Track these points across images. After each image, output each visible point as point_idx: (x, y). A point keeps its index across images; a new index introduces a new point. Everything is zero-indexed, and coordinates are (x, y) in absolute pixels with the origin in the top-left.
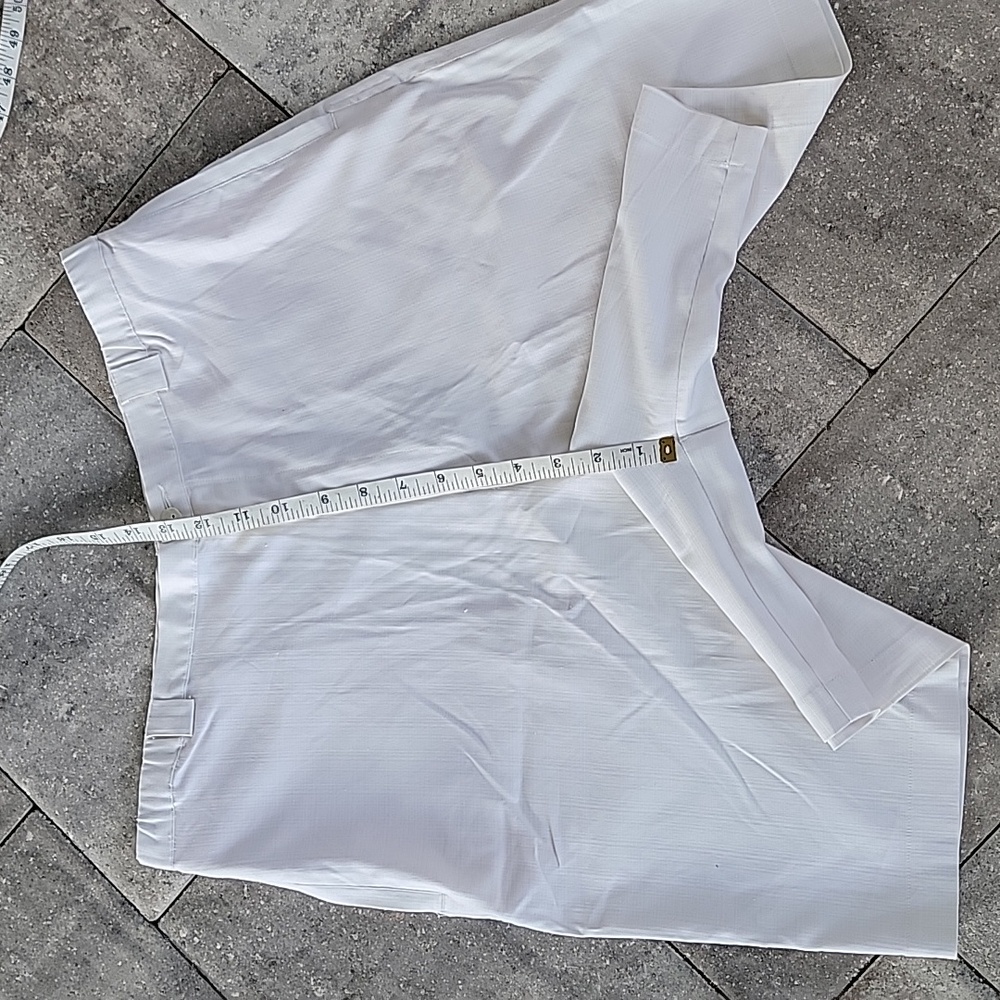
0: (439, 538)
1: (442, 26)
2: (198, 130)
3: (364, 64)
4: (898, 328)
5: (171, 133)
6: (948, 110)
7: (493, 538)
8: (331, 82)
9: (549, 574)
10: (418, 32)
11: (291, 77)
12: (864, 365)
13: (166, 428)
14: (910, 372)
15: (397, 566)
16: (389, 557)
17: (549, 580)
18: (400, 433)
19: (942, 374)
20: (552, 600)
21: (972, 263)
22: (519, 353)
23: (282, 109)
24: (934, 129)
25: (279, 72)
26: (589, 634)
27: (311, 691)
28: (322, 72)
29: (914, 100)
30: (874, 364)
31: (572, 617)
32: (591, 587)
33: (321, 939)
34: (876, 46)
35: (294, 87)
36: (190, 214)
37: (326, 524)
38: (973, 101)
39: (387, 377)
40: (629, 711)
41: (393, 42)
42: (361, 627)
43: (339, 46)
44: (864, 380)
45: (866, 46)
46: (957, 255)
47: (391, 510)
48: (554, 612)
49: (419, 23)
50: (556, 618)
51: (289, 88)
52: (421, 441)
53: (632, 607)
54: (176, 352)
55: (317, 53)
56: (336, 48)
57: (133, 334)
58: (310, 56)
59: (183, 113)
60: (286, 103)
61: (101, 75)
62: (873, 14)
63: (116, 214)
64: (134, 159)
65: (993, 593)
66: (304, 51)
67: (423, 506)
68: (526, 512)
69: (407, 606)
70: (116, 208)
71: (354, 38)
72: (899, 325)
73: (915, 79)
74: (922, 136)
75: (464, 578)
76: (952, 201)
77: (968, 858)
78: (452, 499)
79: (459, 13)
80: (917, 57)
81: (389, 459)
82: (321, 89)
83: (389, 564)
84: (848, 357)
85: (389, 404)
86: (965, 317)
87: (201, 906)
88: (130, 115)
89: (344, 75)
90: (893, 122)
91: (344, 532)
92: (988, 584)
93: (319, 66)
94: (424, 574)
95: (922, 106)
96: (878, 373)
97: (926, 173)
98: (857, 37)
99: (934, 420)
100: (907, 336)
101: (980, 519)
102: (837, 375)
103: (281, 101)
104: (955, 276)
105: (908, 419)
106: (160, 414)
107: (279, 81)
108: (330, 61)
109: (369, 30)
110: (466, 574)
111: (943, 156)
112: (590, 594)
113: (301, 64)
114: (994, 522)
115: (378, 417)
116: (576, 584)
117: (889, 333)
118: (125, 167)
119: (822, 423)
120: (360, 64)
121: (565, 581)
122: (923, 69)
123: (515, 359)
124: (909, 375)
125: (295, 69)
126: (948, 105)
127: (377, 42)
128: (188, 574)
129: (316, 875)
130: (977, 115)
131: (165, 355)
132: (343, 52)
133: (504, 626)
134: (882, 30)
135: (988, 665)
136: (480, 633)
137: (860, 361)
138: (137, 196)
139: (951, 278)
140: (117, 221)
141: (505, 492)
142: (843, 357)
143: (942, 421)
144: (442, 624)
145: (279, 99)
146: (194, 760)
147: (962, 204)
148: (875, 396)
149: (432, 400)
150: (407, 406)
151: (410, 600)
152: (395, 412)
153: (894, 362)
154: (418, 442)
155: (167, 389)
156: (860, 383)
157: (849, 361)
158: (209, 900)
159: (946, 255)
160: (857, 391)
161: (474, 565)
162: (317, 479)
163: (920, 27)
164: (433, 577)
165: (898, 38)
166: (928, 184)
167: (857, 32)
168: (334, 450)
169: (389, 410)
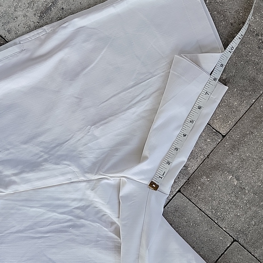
0: (61, 200)
1: (63, 9)
4: (233, 120)
6: (250, 39)
7: (81, 200)
8: (22, 30)
10: (54, 12)
11: (7, 27)
12: (221, 134)
14: (238, 137)
15: (44, 211)
16: (42, 208)
18: (46, 160)
19: (250, 137)
20: (104, 224)
21: (260, 96)
22: (91, 130)
23: (4, 39)
24: (244, 46)
25: (3, 25)
27: (12, 260)
28: (19, 25)
30: (224, 134)
31: (112, 231)
34: (222, 16)
35: (8, 31)
37: (17, 195)
38: (258, 36)
39: (41, 139)
41: (45, 15)
42: (31, 235)
43: (25, 16)
44: (221, 139)
45: (219, 16)
46: (254, 93)
47: (42, 190)
48: (104, 228)
49: (54, 7)
50: (106, 231)
51: (7, 31)
52: (53, 163)
55: (17, 18)
56: (24, 17)
58: (14, 20)
60: (5, 37)
62: (221, 4)
66: (12, 18)
67: (54, 188)
68: (92, 191)
69: (49, 227)
71: (30, 13)
72: (234, 119)
75: (70, 216)
76: (252, 73)
78: (66, 185)
79: (69, 4)
80: (237, 20)
81: (41, 170)
82: (18, 32)
83: (42, 210)
84: (215, 131)
85: (41, 149)
86: (258, 116)
89: (27, 27)
91: (25, 198)
93: (18, 23)
96: (226, 137)
97: (242, 62)
98: (215, 13)
99: (248, 155)
100: (237, 123)
102: (211, 138)
103: (3, 36)
104: (254, 100)
105: (238, 154)
107: (3, 29)
108: (22, 21)
109: (36, 10)
110: (71, 214)
111: (248, 56)
113: (11, 22)
115: (37, 154)
116: (113, 218)
117: (230, 122)
119: (205, 155)
120: (33, 22)
121: (109, 217)
122: (240, 24)
123: (89, 132)
124: (238, 138)
125: (9, 24)
126: (249, 37)
127: (39, 15)
130: (260, 41)
132: (26, 18)
133: (85, 234)
134: (224, 10)
136: (76, 237)
137: (219, 132)
139: (252, 101)
141: (85, 183)
142: (213, 131)
143: (251, 155)
144: (62, 233)
145: (3, 35)
147: (255, 74)
148: (225, 145)
149: (57, 148)
150: (49, 150)
151: (50, 224)
153: (232, 133)
154: (52, 164)
156: (219, 141)
157: (215, 132)
159: (250, 93)
160: (218, 144)
161: (74, 210)
162: (14, 178)
163: (238, 9)
164: (58, 215)
165: (230, 13)
166: (243, 67)
167: (215, 11)
168: (20, 167)
169: (41, 151)
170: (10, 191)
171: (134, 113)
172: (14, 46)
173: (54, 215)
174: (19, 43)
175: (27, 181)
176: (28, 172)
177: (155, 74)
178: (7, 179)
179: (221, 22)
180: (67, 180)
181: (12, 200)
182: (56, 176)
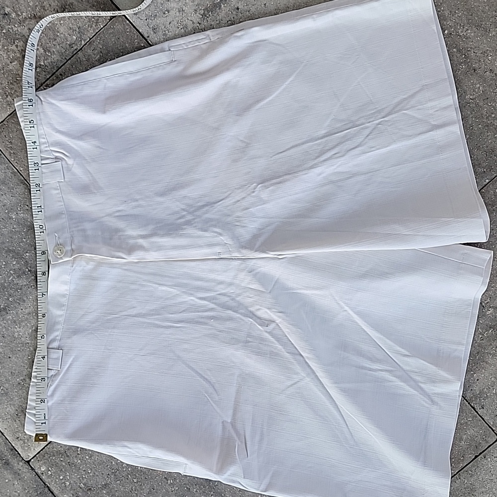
0: (202, 280)
1: (238, 9)
2: (98, 44)
3: (193, 23)
5: (83, 43)
7: (231, 284)
8: (173, 30)
9: (258, 307)
10: (224, 12)
11: (153, 23)
13: (60, 201)
15: (178, 293)
16: (175, 287)
17: (259, 309)
18: (188, 223)
20: (258, 320)
22: (256, 189)
23: (146, 40)
24: (487, 104)
25: (146, 19)
26: (277, 341)
27: (126, 352)
28: (170, 23)
29: (479, 87)
31: (269, 331)
32: (279, 317)
33: (117, 479)
34: (463, 56)
35: (154, 29)
36: (87, 91)
37: (142, 265)
39: (184, 192)
40: (293, 382)
41: (210, 13)
42: (156, 322)
43: (181, 10)
45: (458, 55)
46: (490, 171)
47: (178, 263)
48: (259, 326)
49: (226, 5)
50: (260, 330)
51: (151, 29)
52: (199, 229)
53: (299, 330)
54: (70, 162)
55: (168, 12)
56: (179, 11)
57: (48, 149)
58: (164, 13)
59: (91, 33)
60: (148, 37)
61: (48, 6)
62: (464, 39)
63: (48, 82)
64: (61, 54)
65: (485, 344)
66: (161, 10)
67: (195, 263)
68: (250, 274)
69: (182, 314)
70: (48, 79)
71: (189, 7)
73: (481, 77)
74: (481, 107)
75: (213, 303)
76: (491, 143)
77: (455, 475)
78: (212, 261)
79: (248, 3)
80: (483, 65)
81: (181, 236)
82: (168, 32)
83: (174, 291)
85: (183, 207)
86: (489, 203)
87: (54, 456)
88: (62, 30)
89: (182, 27)
90: (467, 97)
91: (153, 271)
92: (483, 340)
93: (169, 20)
94: (192, 298)
95: (483, 91)
97: (480, 126)
98: (454, 50)
101: (483, 306)
103: (146, 35)
104: (487, 181)
106: (58, 194)
107: (146, 24)
108: (175, 18)
109: (198, 5)
110: (214, 301)
111: (490, 118)
112: (278, 321)
113: (159, 17)
114: (490, 309)
115: (177, 212)
116: (272, 314)
118: (55, 57)
120: (191, 22)
121: (266, 312)
122: (486, 72)
123: (254, 192)
125: (155, 19)
127: (202, 12)
128: (65, 283)
129: (120, 449)
131: (64, 163)
132: (183, 14)
133: (231, 331)
134: (468, 48)
135: (478, 380)
136: (218, 333)
138: (61, 75)
140: (48, 86)
141: (239, 261)
144: (200, 326)
145: (145, 34)
146: (60, 382)
149: (206, 208)
150: (194, 209)
151: (183, 311)
152: (187, 211)
154: (197, 229)
155: (63, 181)
158: (59, 453)
159: (485, 170)
161: (219, 297)
162: (141, 241)
163: (487, 50)
164: (197, 300)
165: (475, 54)
166: (480, 132)
167: (455, 48)
168: (151, 227)
169: (183, 210)
170: (133, 258)
171: (320, 174)
172: (161, 53)
173: (191, 300)
174: (168, 49)
175: (159, 248)
176: (163, 236)
177: (358, 123)
178: (131, 241)
179: (460, 65)
180: (215, 254)
181: (135, 272)
182: (200, 246)
